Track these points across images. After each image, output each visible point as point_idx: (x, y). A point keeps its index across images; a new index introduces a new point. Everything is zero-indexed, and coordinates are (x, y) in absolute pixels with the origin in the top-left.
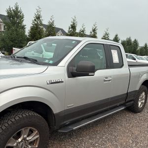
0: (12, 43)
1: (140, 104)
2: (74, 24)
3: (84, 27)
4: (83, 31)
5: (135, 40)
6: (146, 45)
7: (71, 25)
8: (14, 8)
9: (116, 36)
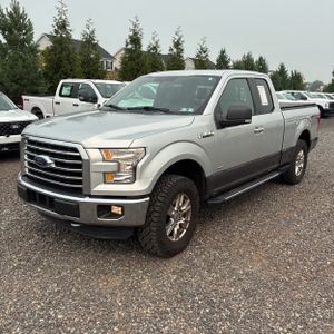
0: (16, 86)
1: (297, 169)
2: (135, 34)
3: (156, 39)
4: (155, 48)
5: (261, 58)
6: (282, 67)
7: (131, 37)
8: (10, 9)
9: (223, 52)
